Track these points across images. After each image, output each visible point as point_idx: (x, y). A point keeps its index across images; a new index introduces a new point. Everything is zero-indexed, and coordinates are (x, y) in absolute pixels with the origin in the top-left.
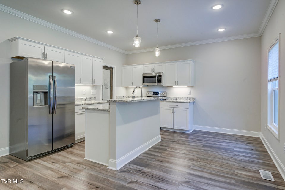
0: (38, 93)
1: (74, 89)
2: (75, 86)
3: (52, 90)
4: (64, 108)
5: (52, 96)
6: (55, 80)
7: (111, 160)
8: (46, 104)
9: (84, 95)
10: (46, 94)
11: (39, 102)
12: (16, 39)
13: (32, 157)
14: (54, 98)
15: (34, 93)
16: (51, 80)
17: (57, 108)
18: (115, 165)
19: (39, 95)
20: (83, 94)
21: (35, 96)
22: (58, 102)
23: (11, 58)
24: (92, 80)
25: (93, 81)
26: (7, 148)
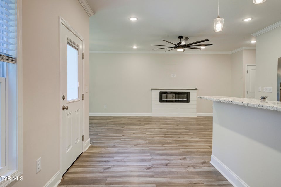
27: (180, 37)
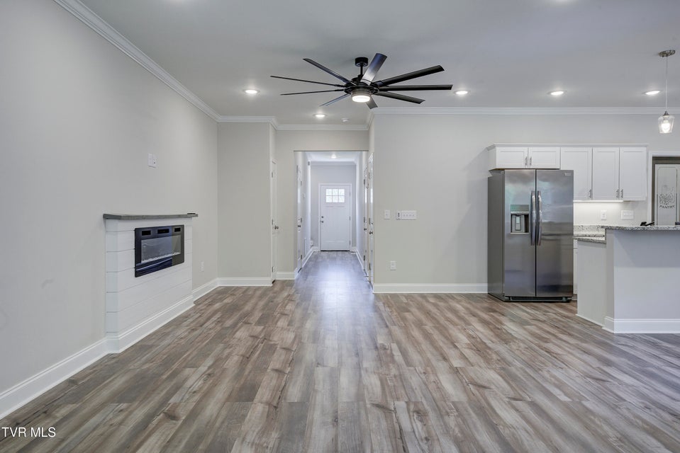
0: (517, 215)
1: (572, 210)
2: (573, 204)
3: (534, 212)
4: (559, 240)
5: (534, 221)
6: (539, 196)
7: (608, 318)
8: (526, 231)
9: (605, 220)
10: (526, 216)
11: (518, 228)
12: (493, 147)
13: (509, 297)
14: (538, 223)
15: (512, 215)
16: (534, 197)
17: (541, 239)
18: (612, 326)
19: (518, 218)
20: (602, 218)
21: (513, 219)
22: (543, 230)
23: (490, 171)
24: (618, 191)
25: (620, 193)
26: (485, 285)
27: (361, 61)
